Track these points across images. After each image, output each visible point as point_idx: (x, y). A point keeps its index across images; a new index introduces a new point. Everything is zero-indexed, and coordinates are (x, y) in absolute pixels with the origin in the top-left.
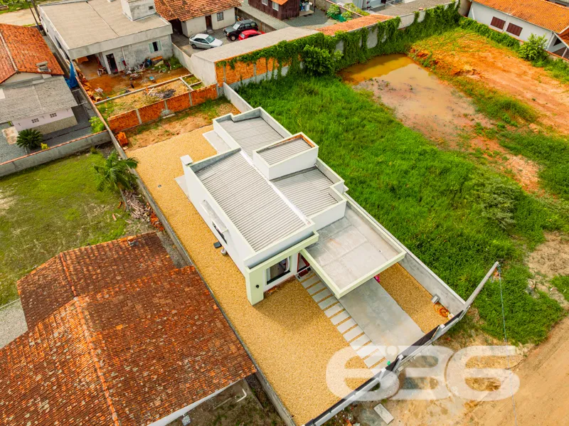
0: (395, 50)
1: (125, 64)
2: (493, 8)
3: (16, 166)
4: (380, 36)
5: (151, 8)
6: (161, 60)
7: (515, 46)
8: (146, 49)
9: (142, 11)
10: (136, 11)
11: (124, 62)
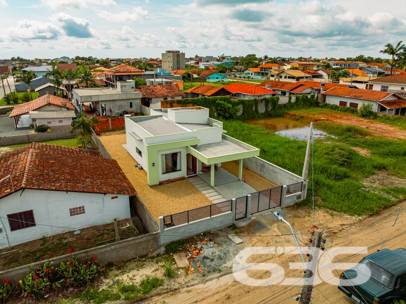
0: (277, 115)
1: (111, 112)
2: (338, 96)
3: (29, 139)
4: (266, 106)
5: (133, 88)
6: (133, 112)
7: (355, 113)
8: (125, 105)
9: (127, 88)
10: (124, 88)
11: (111, 110)
